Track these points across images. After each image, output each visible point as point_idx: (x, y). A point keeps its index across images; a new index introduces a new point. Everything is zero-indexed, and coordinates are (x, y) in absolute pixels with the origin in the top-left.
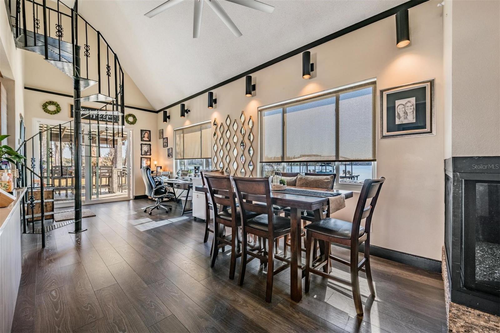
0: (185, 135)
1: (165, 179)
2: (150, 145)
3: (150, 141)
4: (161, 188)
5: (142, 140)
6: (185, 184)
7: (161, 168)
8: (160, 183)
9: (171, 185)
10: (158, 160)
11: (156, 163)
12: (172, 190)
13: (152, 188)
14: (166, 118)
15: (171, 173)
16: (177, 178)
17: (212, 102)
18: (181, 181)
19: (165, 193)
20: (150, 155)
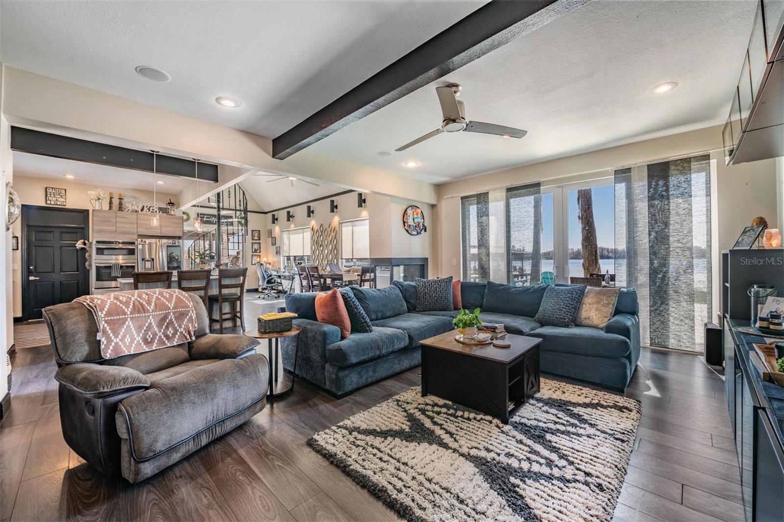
0: (291, 236)
1: (274, 273)
2: (260, 243)
3: (260, 240)
4: (272, 279)
5: (253, 239)
6: (289, 276)
7: (270, 264)
8: (271, 276)
9: (280, 277)
10: (267, 257)
11: (265, 259)
12: (279, 281)
13: (265, 278)
14: (275, 220)
15: (279, 268)
16: (284, 272)
17: (310, 212)
18: (287, 274)
19: (275, 283)
20: (260, 252)
